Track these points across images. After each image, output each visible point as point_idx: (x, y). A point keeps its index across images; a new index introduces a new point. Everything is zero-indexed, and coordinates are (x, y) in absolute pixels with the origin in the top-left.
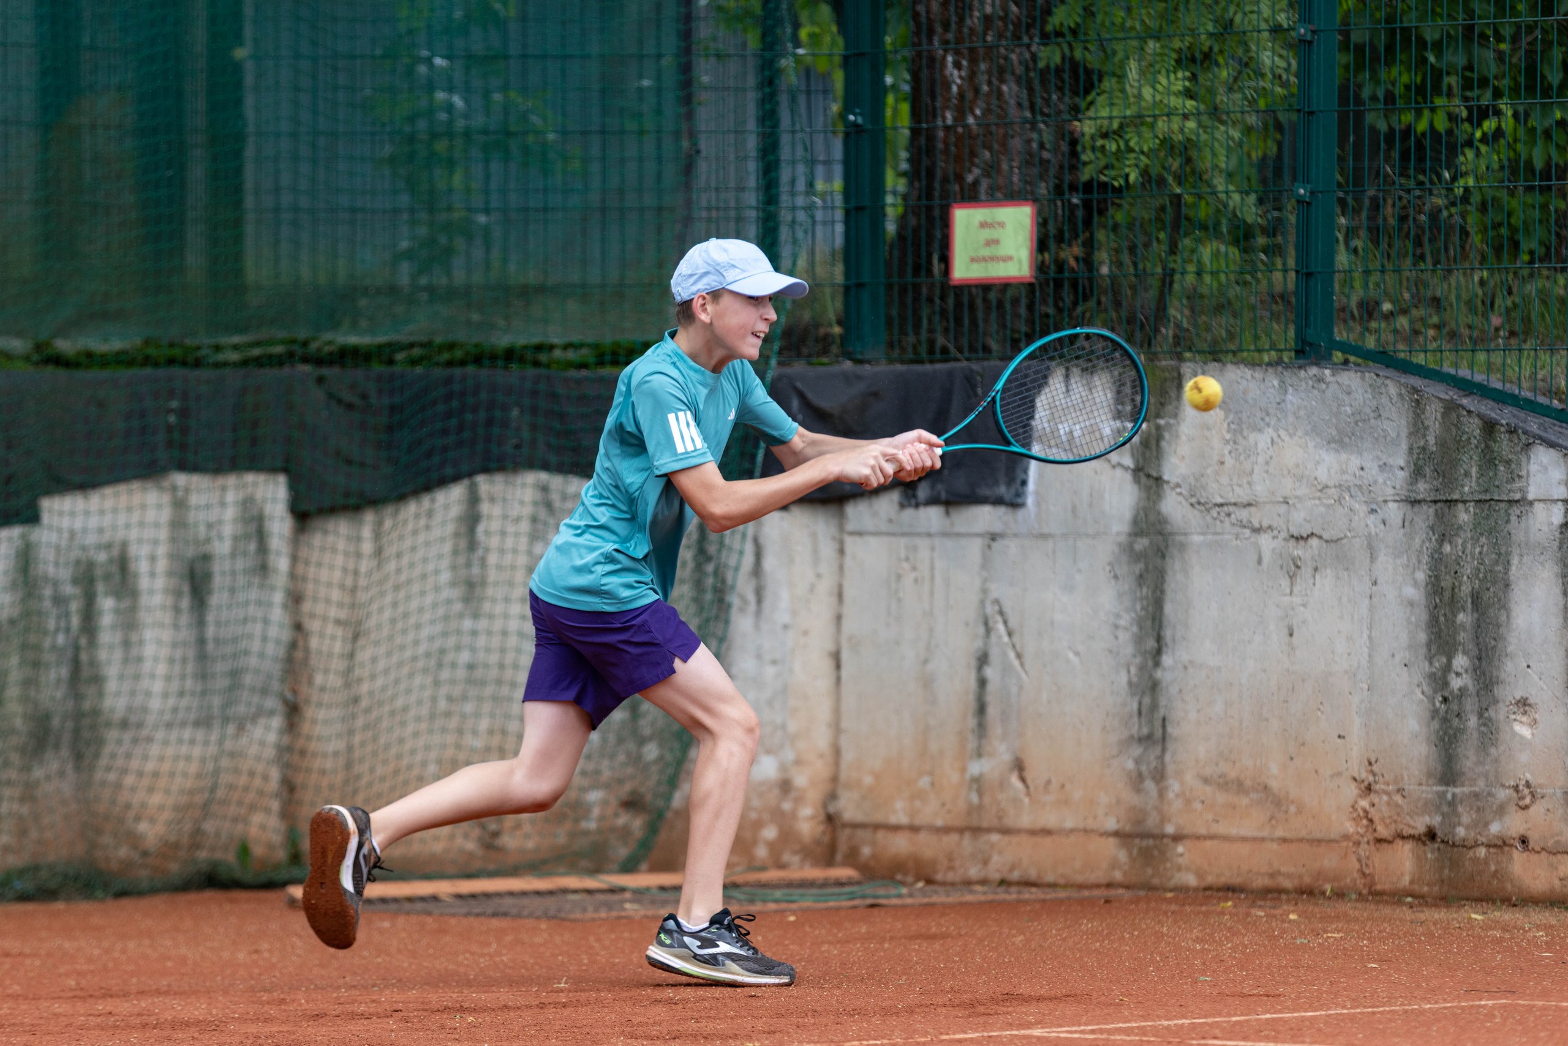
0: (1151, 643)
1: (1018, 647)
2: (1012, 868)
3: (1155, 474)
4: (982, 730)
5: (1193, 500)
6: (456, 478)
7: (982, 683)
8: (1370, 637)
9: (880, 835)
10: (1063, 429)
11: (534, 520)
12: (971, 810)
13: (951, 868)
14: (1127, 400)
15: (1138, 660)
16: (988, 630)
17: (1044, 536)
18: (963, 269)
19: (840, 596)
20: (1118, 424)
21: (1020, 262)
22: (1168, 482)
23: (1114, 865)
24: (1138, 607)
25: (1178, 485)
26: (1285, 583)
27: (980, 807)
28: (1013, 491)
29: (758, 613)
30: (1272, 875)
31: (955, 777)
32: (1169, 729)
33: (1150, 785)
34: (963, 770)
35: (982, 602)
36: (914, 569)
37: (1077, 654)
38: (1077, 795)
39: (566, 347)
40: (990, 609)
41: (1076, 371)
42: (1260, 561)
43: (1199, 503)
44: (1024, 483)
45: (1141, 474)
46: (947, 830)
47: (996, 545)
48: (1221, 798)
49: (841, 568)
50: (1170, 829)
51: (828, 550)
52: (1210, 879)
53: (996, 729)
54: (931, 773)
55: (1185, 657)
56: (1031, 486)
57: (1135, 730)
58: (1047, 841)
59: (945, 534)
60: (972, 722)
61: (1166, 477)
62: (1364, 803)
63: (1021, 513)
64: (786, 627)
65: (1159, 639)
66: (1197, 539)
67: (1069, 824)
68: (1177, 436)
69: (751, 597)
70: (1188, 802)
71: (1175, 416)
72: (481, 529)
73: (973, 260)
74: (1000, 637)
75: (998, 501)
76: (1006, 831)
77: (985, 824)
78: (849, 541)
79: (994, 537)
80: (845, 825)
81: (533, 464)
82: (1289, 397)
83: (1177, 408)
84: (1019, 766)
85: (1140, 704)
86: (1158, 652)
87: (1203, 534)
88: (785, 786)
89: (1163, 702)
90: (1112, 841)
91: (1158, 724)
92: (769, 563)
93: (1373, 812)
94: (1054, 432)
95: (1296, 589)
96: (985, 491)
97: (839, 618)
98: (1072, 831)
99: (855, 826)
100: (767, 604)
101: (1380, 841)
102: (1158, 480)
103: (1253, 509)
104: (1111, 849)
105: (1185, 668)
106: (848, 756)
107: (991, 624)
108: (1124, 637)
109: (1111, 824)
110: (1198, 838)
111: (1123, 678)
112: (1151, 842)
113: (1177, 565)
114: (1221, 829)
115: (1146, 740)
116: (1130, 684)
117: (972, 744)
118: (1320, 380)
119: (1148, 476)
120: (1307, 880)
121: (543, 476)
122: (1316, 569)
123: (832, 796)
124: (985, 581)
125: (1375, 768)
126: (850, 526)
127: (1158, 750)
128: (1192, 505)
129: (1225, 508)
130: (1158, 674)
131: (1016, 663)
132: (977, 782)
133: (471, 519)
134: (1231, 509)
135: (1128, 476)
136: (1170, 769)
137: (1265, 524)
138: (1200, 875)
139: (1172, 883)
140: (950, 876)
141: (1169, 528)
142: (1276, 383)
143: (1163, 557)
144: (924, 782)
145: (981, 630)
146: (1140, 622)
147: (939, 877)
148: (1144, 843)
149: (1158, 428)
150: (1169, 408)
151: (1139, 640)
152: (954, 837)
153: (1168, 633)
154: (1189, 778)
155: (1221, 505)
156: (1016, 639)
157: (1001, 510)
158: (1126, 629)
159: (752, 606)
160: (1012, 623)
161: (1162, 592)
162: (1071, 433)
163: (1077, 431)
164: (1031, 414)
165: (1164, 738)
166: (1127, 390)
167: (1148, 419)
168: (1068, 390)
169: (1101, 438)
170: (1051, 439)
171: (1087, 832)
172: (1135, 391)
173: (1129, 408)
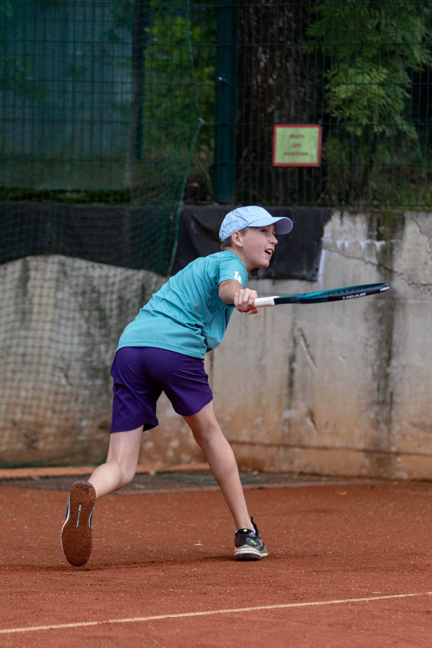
0: (385, 354)
1: (312, 353)
2: (306, 466)
3: (389, 267)
4: (291, 394)
5: (410, 282)
6: (18, 258)
7: (292, 371)
10: (339, 243)
11: (57, 280)
12: (284, 435)
13: (272, 465)
14: (375, 230)
15: (378, 363)
16: (295, 343)
18: (280, 159)
20: (369, 241)
21: (312, 156)
22: (396, 272)
23: (362, 466)
24: (379, 335)
25: (402, 274)
27: (289, 434)
28: (311, 273)
31: (276, 419)
32: (395, 398)
33: (383, 426)
34: (280, 415)
35: (293, 330)
37: (344, 358)
38: (343, 430)
39: (72, 192)
40: (297, 333)
41: (346, 214)
43: (413, 283)
44: (317, 270)
45: (382, 267)
46: (270, 445)
48: (422, 434)
50: (394, 449)
52: (415, 476)
53: (299, 395)
54: (263, 416)
55: (404, 361)
56: (321, 271)
57: (375, 398)
58: (326, 453)
60: (285, 391)
61: (395, 269)
63: (315, 285)
65: (390, 352)
66: (412, 302)
67: (338, 444)
68: (402, 249)
70: (404, 436)
71: (401, 238)
72: (30, 284)
73: (286, 154)
74: (302, 348)
75: (303, 278)
76: (303, 447)
77: (292, 443)
81: (57, 252)
83: (402, 234)
84: (311, 414)
85: (379, 385)
86: (389, 359)
87: (415, 299)
89: (391, 384)
90: (362, 455)
91: (388, 396)
94: (334, 244)
96: (296, 273)
98: (340, 448)
102: (391, 271)
104: (361, 458)
105: (404, 367)
107: (297, 341)
108: (371, 350)
109: (361, 445)
110: (409, 454)
111: (369, 371)
112: (383, 456)
113: (401, 315)
114: (422, 450)
115: (382, 403)
116: (373, 374)
117: (285, 401)
119: (386, 269)
121: (63, 258)
124: (294, 319)
127: (388, 409)
128: (409, 284)
129: (428, 287)
130: (389, 370)
131: (310, 362)
132: (288, 422)
133: (24, 280)
135: (374, 269)
136: (395, 418)
138: (410, 473)
139: (394, 477)
140: (272, 469)
141: (396, 296)
143: (393, 310)
144: (259, 420)
145: (292, 344)
146: (380, 343)
147: (266, 469)
148: (380, 456)
149: (391, 244)
150: (398, 234)
151: (378, 352)
152: (274, 449)
153: (394, 349)
154: (405, 424)
155: (425, 285)
156: (311, 349)
157: (304, 283)
158: (371, 346)
160: (309, 341)
161: (392, 328)
162: (343, 245)
163: (347, 244)
164: (322, 235)
165: (391, 403)
166: (375, 224)
167: (385, 240)
168: (342, 223)
169: (360, 248)
170: (332, 248)
171: (348, 449)
172: (379, 225)
173: (375, 233)
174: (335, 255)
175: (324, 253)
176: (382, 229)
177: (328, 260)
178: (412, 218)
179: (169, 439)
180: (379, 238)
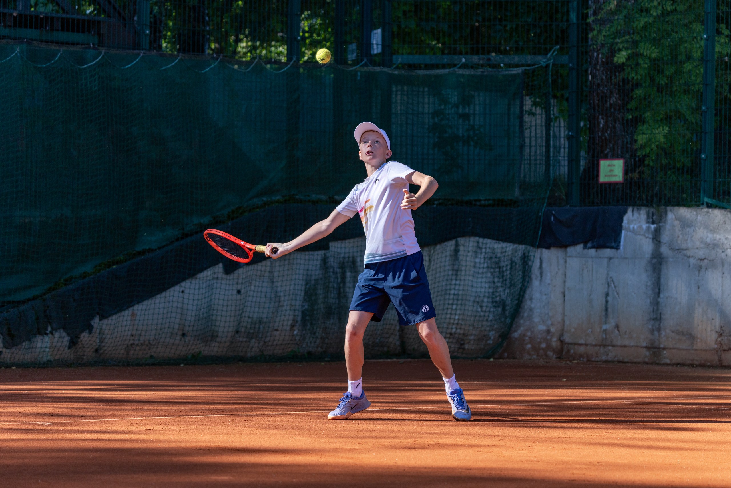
0: (657, 290)
1: (617, 291)
2: (615, 357)
3: (659, 240)
4: (606, 315)
6: (452, 238)
7: (607, 302)
8: (722, 290)
9: (576, 347)
10: (631, 226)
11: (475, 251)
12: (603, 339)
13: (597, 357)
15: (653, 295)
16: (609, 286)
17: (626, 258)
18: (602, 179)
19: (565, 275)
20: (647, 225)
21: (619, 177)
22: (662, 243)
23: (645, 356)
24: (653, 279)
25: (665, 243)
26: (697, 273)
27: (606, 339)
28: (616, 244)
29: (541, 280)
30: (693, 360)
31: (598, 330)
32: (662, 316)
33: (656, 333)
34: (601, 328)
35: (607, 278)
36: (587, 267)
37: (635, 293)
38: (635, 335)
39: (485, 200)
40: (609, 280)
41: (635, 209)
42: (689, 266)
43: (672, 249)
44: (620, 242)
45: (655, 240)
46: (596, 345)
47: (612, 261)
48: (677, 337)
49: (566, 267)
50: (662, 346)
51: (562, 262)
52: (674, 361)
53: (611, 315)
54: (591, 328)
55: (667, 294)
56: (622, 243)
57: (652, 316)
58: (626, 349)
59: (596, 257)
60: (604, 313)
61: (662, 241)
62: (719, 339)
63: (619, 251)
64: (549, 284)
65: (659, 289)
66: (671, 259)
67: (632, 344)
68: (665, 229)
69: (539, 275)
70: (667, 338)
71: (665, 222)
72: (459, 254)
73: (606, 176)
74: (612, 288)
75: (612, 248)
76: (613, 346)
77: (607, 344)
78: (568, 259)
79: (610, 258)
80: (566, 344)
81: (474, 235)
82: (699, 217)
83: (665, 220)
84: (617, 327)
85: (653, 309)
86: (659, 293)
87: (673, 258)
88: (548, 331)
89: (660, 308)
90: (645, 349)
91: (659, 315)
92: (544, 265)
93: (722, 342)
94: (629, 227)
95: (700, 275)
96: (608, 244)
97: (565, 282)
98: (633, 346)
99: (569, 344)
100: (543, 278)
101: (724, 350)
102: (660, 242)
103: (687, 251)
104: (644, 352)
105: (667, 298)
106: (567, 323)
107: (609, 284)
108: (649, 289)
109: (644, 344)
110: (670, 349)
111: (648, 301)
112: (656, 350)
113: (665, 267)
114: (677, 346)
115: (655, 319)
116: (651, 302)
117: (603, 320)
118: (708, 212)
119: (657, 240)
120: (703, 362)
121: (477, 238)
122: (706, 269)
123: (562, 335)
124: (608, 271)
125: (723, 329)
126: (568, 255)
127: (659, 322)
128: (670, 249)
129: (680, 251)
130: (659, 300)
131: (617, 296)
132: (605, 331)
133: (456, 251)
134: (681, 251)
135: (651, 241)
136: (662, 328)
137: (691, 255)
138: (671, 360)
139: (662, 362)
140: (597, 359)
141: (663, 256)
142: (695, 213)
143: (661, 265)
144: (589, 331)
145: (607, 286)
146: (654, 284)
148: (654, 350)
149: (660, 226)
150: (663, 220)
151: (653, 289)
152: (598, 347)
153: (662, 288)
154: (668, 331)
155: (678, 249)
156: (617, 288)
157: (613, 250)
158: (649, 286)
159: (539, 278)
160: (616, 284)
161: (660, 275)
162: (634, 228)
163: (636, 227)
164: (622, 222)
165: (660, 319)
166: (651, 215)
167: (657, 224)
168: (633, 215)
169: (643, 229)
170: (628, 229)
171: (637, 346)
172: (653, 215)
173: (651, 220)
174: (629, 233)
175: (623, 232)
176: (654, 217)
177: (626, 236)
178: (671, 211)
179: (540, 343)
180: (653, 223)
